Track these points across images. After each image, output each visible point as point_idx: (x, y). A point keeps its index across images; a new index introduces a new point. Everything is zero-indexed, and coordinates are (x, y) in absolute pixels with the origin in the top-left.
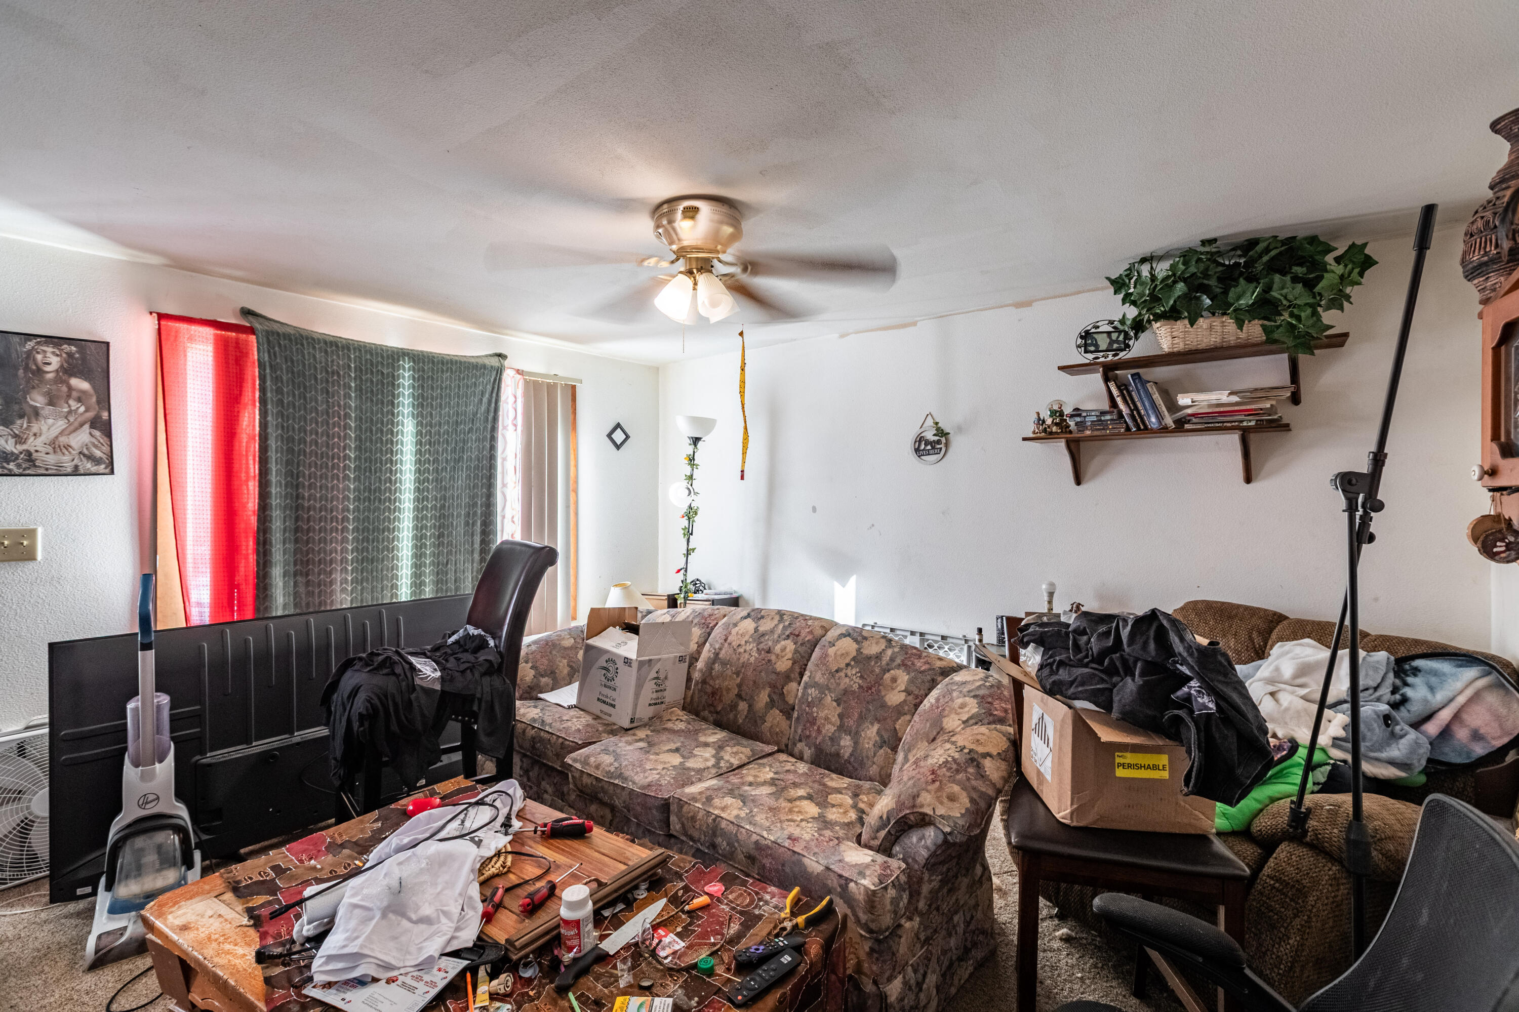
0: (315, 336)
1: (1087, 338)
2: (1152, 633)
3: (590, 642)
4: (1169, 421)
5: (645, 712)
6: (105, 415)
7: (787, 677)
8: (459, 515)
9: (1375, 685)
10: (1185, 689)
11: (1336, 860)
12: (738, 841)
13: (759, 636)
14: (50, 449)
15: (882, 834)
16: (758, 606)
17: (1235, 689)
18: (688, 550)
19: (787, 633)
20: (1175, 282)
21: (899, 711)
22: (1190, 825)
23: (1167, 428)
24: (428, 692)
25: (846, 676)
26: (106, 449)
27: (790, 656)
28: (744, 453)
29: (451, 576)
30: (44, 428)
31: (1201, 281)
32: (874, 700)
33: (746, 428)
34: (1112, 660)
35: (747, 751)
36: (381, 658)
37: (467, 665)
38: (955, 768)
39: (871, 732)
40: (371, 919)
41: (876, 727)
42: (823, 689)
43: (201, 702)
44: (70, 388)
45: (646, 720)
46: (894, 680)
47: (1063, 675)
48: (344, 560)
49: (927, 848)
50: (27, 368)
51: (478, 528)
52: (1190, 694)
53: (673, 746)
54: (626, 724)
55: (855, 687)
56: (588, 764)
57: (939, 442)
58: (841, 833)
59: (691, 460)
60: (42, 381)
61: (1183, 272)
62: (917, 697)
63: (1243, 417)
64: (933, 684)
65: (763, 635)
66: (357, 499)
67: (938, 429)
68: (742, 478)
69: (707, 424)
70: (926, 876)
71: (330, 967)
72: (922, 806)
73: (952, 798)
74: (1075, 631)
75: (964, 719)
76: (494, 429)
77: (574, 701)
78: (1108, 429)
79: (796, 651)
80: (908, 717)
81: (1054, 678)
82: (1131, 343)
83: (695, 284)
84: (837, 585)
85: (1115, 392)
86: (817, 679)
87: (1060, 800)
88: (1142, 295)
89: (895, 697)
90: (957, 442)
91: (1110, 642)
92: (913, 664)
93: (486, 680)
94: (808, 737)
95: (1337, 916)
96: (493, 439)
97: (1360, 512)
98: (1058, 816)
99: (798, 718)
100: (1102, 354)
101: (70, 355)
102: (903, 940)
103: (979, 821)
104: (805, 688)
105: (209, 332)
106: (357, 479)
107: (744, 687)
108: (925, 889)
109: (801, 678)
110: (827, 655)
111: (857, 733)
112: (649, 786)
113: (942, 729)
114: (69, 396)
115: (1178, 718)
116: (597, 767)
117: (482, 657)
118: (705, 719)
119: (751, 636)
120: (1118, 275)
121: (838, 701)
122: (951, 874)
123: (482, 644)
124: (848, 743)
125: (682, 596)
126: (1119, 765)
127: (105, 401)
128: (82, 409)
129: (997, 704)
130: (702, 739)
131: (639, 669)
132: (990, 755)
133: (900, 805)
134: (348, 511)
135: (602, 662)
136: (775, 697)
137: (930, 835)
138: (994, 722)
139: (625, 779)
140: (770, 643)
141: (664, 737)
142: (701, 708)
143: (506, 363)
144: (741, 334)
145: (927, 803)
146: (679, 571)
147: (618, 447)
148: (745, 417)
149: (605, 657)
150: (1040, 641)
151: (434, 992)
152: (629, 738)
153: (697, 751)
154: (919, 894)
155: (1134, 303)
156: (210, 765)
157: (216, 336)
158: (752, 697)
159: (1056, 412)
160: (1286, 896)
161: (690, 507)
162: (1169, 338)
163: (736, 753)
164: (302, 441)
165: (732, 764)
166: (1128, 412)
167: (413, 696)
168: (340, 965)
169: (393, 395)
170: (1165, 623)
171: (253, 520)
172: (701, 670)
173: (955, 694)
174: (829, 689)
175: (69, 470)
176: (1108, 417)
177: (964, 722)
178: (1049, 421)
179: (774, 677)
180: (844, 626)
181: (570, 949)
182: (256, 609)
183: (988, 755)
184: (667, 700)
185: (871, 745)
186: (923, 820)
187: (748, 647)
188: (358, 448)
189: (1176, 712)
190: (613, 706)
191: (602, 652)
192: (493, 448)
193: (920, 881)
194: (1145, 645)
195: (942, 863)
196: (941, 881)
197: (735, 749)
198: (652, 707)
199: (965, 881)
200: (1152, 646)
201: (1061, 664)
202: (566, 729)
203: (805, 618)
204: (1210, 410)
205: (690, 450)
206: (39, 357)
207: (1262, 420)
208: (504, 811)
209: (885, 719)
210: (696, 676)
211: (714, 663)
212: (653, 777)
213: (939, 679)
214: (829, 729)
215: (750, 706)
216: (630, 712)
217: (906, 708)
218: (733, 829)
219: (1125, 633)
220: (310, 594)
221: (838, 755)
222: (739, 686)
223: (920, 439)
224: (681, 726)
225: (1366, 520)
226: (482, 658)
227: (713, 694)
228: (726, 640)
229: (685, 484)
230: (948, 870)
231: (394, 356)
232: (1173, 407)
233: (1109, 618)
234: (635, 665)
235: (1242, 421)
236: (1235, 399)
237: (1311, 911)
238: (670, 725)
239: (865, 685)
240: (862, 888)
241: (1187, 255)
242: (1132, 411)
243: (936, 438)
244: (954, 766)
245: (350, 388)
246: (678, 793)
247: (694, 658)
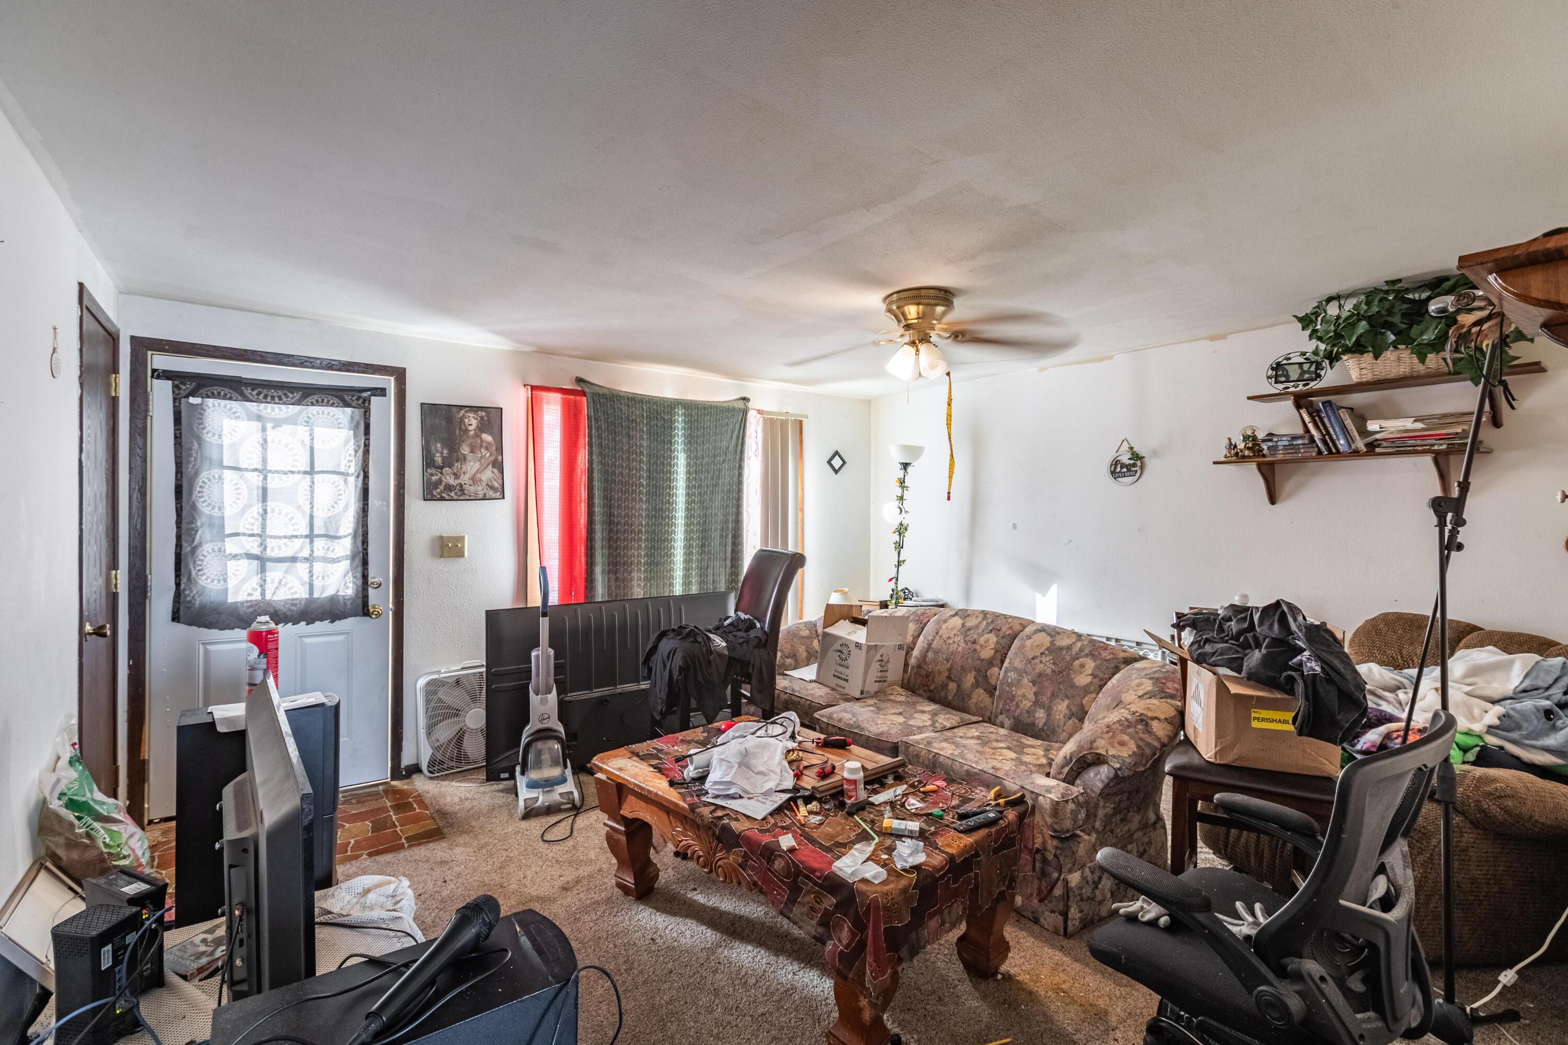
0: (622, 394)
1: (1278, 370)
2: (1276, 618)
3: (827, 630)
4: (1360, 444)
5: (872, 687)
6: (500, 458)
7: (990, 663)
8: (716, 530)
9: (1546, 686)
10: (1299, 657)
11: (1460, 812)
12: (953, 770)
13: (965, 630)
14: (471, 482)
15: (1066, 769)
16: (961, 606)
17: (1338, 657)
18: (899, 562)
19: (990, 628)
20: (1359, 320)
21: (1086, 690)
22: (1318, 769)
23: (1358, 452)
24: (720, 655)
25: (1041, 662)
26: (500, 481)
27: (993, 646)
28: (950, 477)
29: (710, 578)
30: (469, 468)
31: (1385, 318)
32: (1064, 682)
33: (952, 456)
34: (1246, 638)
35: (957, 719)
36: (687, 630)
37: (742, 640)
38: (1126, 725)
39: (1062, 707)
40: (733, 767)
41: (1066, 702)
42: (1021, 673)
43: (565, 658)
44: (482, 441)
45: (873, 693)
46: (1082, 666)
47: (1208, 648)
48: (639, 563)
49: (1102, 781)
50: (460, 429)
51: (730, 540)
52: (1301, 660)
53: (898, 711)
54: (857, 695)
55: (1049, 671)
56: (832, 719)
57: (1134, 465)
58: (1033, 769)
59: (902, 483)
60: (468, 437)
61: (1366, 311)
62: (1102, 680)
63: (1434, 441)
64: (1117, 670)
65: (969, 630)
66: (648, 516)
67: (1133, 453)
68: (949, 499)
69: (916, 451)
70: (1101, 803)
71: (716, 787)
72: (1097, 748)
73: (1122, 744)
74: (1222, 619)
75: (1140, 694)
76: (741, 459)
77: (814, 678)
78: (1300, 452)
79: (998, 643)
80: (1094, 695)
81: (1200, 651)
82: (1322, 373)
83: (918, 350)
84: (1038, 596)
85: (1307, 418)
86: (1016, 665)
87: (1207, 745)
88: (1327, 332)
89: (1082, 680)
90: (1152, 466)
91: (1246, 625)
92: (1100, 654)
93: (757, 651)
94: (1008, 710)
95: (1463, 860)
96: (741, 467)
97: (1449, 527)
98: (1205, 757)
99: (999, 696)
100: (1292, 384)
101: (482, 418)
102: (1081, 845)
103: (1144, 762)
104: (1006, 672)
105: (558, 397)
106: (648, 501)
107: (954, 671)
108: (1101, 813)
109: (1002, 664)
110: (1024, 646)
111: (1050, 708)
112: (882, 733)
113: (1120, 702)
114: (481, 446)
115: (1291, 677)
116: (840, 721)
117: (752, 634)
118: (919, 695)
119: (959, 630)
120: (1304, 314)
121: (1034, 682)
122: (1123, 805)
123: (750, 626)
124: (1042, 715)
125: (894, 602)
126: (1255, 718)
127: (500, 449)
128: (488, 455)
129: (1169, 684)
130: (920, 708)
131: (868, 652)
132: (1158, 719)
133: (1080, 748)
134: (642, 525)
135: (837, 646)
136: (980, 679)
137: (1104, 772)
138: (1166, 697)
139: (863, 729)
140: (975, 636)
141: (889, 704)
142: (916, 687)
143: (750, 405)
144: (948, 374)
145: (1102, 746)
146: (891, 580)
147: (836, 472)
148: (951, 445)
149: (840, 642)
150: (1193, 624)
151: (776, 805)
152: (862, 704)
153: (915, 715)
154: (1096, 816)
155: (1320, 339)
156: (570, 702)
157: (563, 399)
158: (960, 679)
159: (1249, 437)
160: (1413, 838)
161: (901, 524)
162: (1357, 370)
163: (948, 719)
164: (614, 473)
165: (945, 726)
166: (1320, 437)
167: (711, 658)
168: (721, 787)
169: (671, 436)
170: (1285, 608)
171: (583, 531)
172: (916, 657)
173: (1134, 676)
174: (1026, 673)
175: (481, 496)
176: (1300, 442)
177: (1139, 697)
178: (1241, 446)
179: (979, 662)
180: (1039, 624)
181: (851, 797)
182: (586, 597)
183: (1157, 718)
184: (889, 679)
185: (1061, 717)
186: (1098, 759)
187: (957, 639)
188: (649, 477)
189: (1290, 673)
190: (847, 681)
191: (836, 638)
192: (740, 475)
193: (1097, 806)
194: (1271, 627)
195: (1115, 794)
196: (1114, 808)
197: (947, 716)
198: (877, 684)
199: (1137, 818)
200: (1276, 626)
201: (1207, 641)
202: (812, 695)
203: (1006, 617)
204: (1399, 436)
205: (901, 474)
206: (466, 420)
207: (1454, 444)
208: (790, 730)
209: (1074, 697)
210: (912, 661)
211: (927, 652)
212: (884, 728)
213: (1122, 666)
214: (1026, 704)
215: (958, 686)
216: (860, 684)
217: (1092, 688)
218: (949, 762)
219: (1256, 618)
220: (618, 587)
221: (1033, 724)
222: (950, 670)
223: (1116, 463)
224: (902, 698)
225: (1454, 533)
226: (752, 636)
227: (927, 676)
228: (937, 633)
229: (897, 503)
230: (1120, 801)
231: (670, 406)
232: (1364, 433)
233: (1246, 609)
234: (864, 649)
235: (1433, 445)
236: (1420, 425)
237: (1433, 850)
238: (892, 697)
239: (1057, 670)
240: (1048, 800)
241: (1371, 294)
242: (1324, 436)
243: (1132, 462)
244: (1126, 724)
245: (643, 431)
246: (905, 739)
247: (911, 648)
